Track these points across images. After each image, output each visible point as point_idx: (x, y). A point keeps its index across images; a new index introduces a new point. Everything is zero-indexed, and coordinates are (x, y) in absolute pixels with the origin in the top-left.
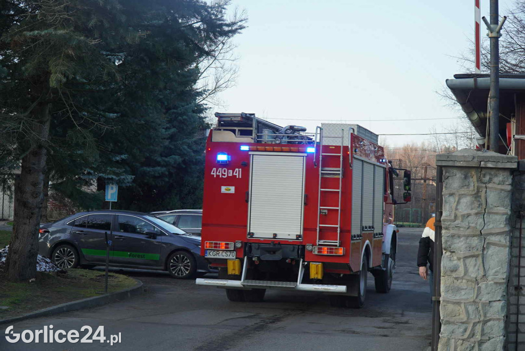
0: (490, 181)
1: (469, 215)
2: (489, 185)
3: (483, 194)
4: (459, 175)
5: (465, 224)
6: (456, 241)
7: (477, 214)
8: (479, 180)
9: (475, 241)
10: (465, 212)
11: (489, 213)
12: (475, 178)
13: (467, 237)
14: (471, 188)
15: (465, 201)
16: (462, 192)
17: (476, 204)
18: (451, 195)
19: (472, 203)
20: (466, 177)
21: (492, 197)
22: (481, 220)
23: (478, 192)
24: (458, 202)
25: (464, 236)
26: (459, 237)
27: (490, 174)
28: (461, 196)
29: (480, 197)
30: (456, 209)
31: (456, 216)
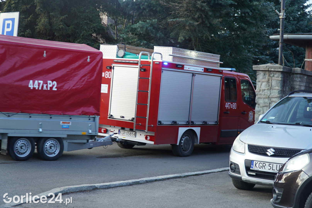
0: (273, 76)
1: (265, 90)
2: (273, 78)
3: (270, 81)
4: (262, 73)
5: (263, 93)
6: (260, 100)
7: (268, 89)
8: (269, 76)
9: (267, 100)
10: (264, 88)
11: (273, 89)
12: (268, 75)
13: (264, 98)
14: (266, 79)
15: (264, 84)
16: (263, 80)
17: (268, 85)
18: (259, 81)
19: (266, 85)
20: (265, 75)
21: (274, 83)
22: (269, 92)
23: (269, 80)
24: (261, 85)
25: (263, 98)
26: (261, 98)
27: (273, 73)
28: (263, 82)
29: (269, 82)
30: (260, 87)
31: (260, 90)
